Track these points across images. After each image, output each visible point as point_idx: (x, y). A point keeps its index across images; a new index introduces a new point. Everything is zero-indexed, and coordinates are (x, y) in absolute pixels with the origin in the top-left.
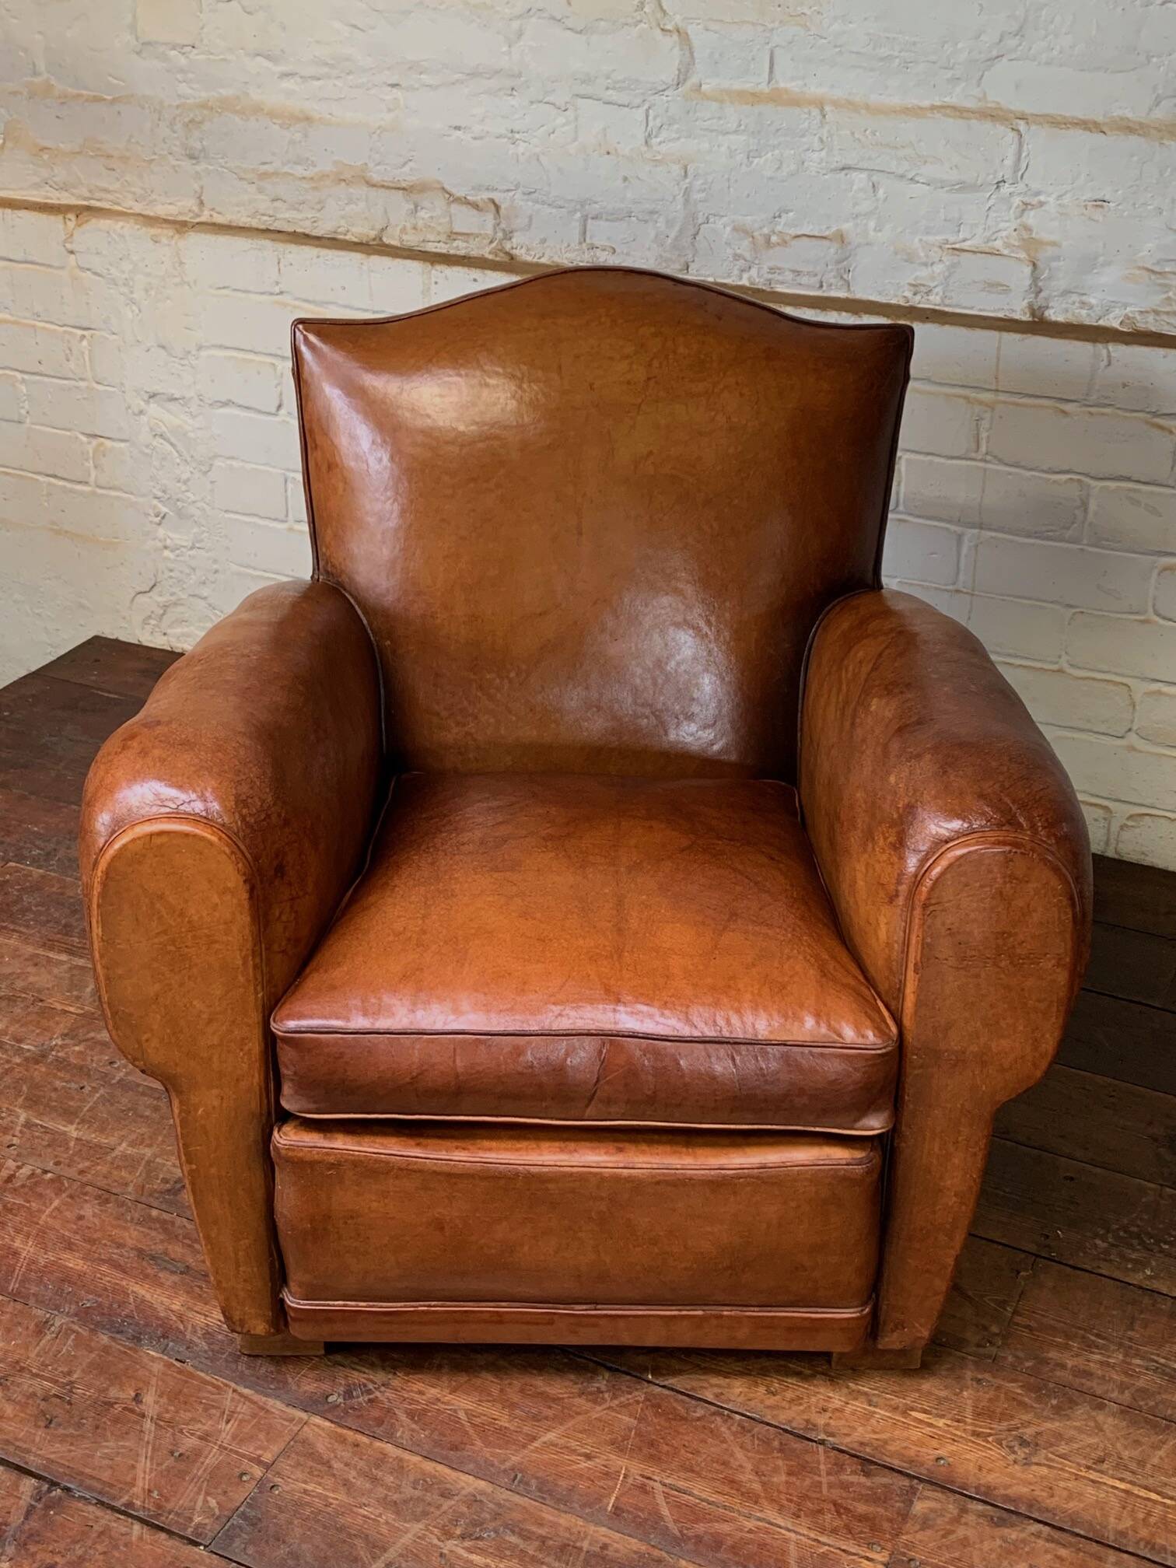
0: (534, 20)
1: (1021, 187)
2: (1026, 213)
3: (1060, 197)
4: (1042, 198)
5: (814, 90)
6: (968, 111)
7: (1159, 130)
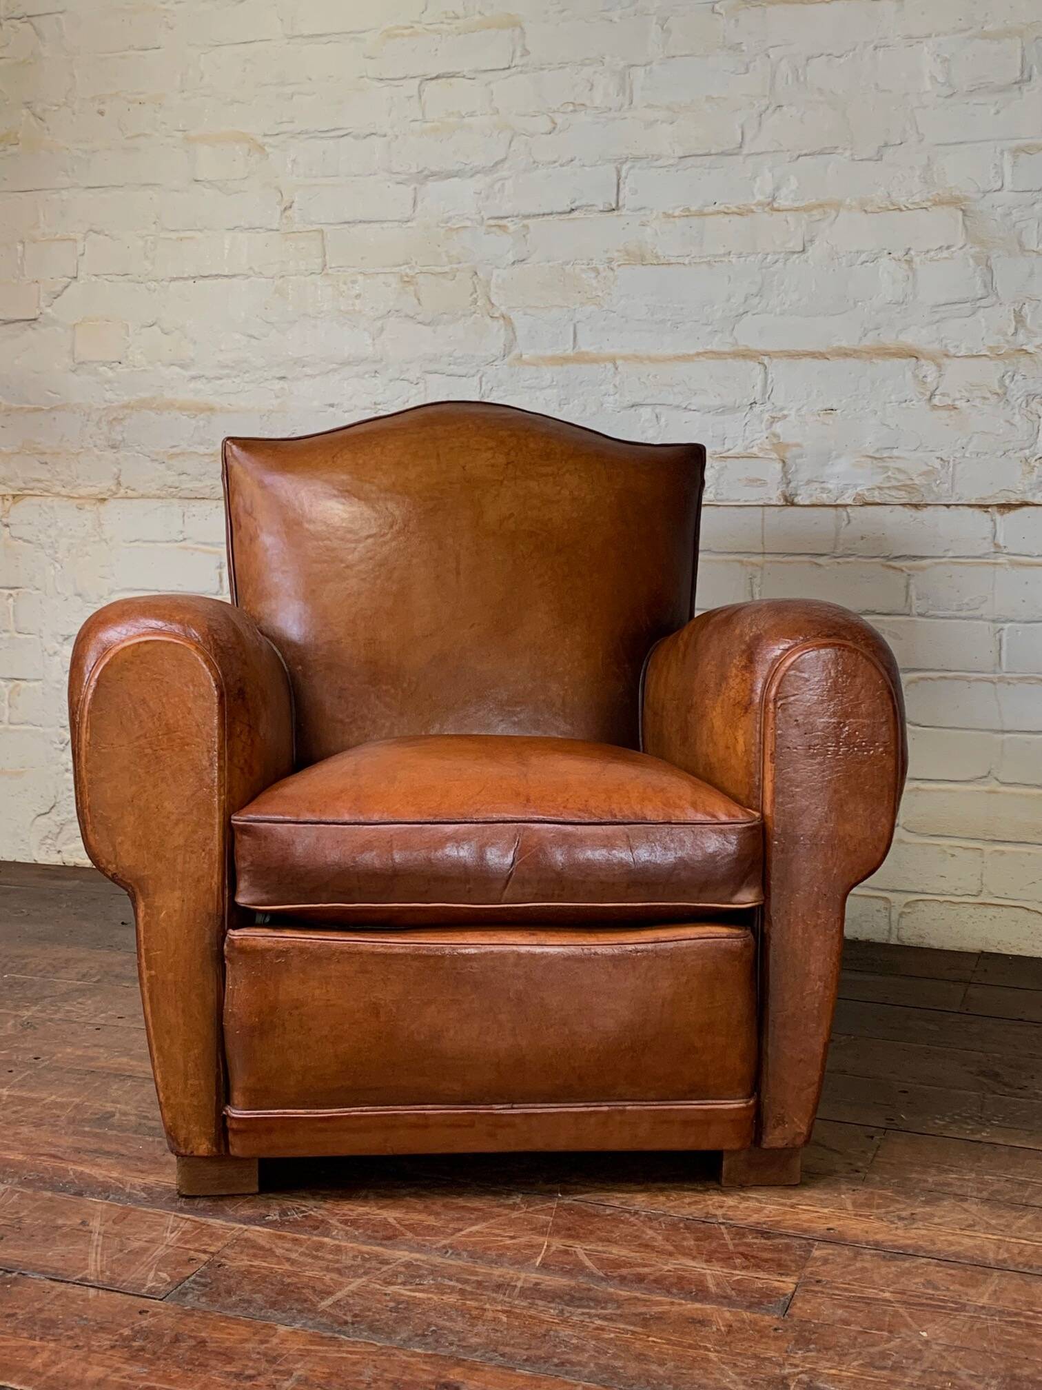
0: (392, 319)
1: (769, 406)
2: (774, 425)
3: (799, 410)
4: (785, 412)
5: (608, 350)
6: (724, 353)
7: (868, 353)
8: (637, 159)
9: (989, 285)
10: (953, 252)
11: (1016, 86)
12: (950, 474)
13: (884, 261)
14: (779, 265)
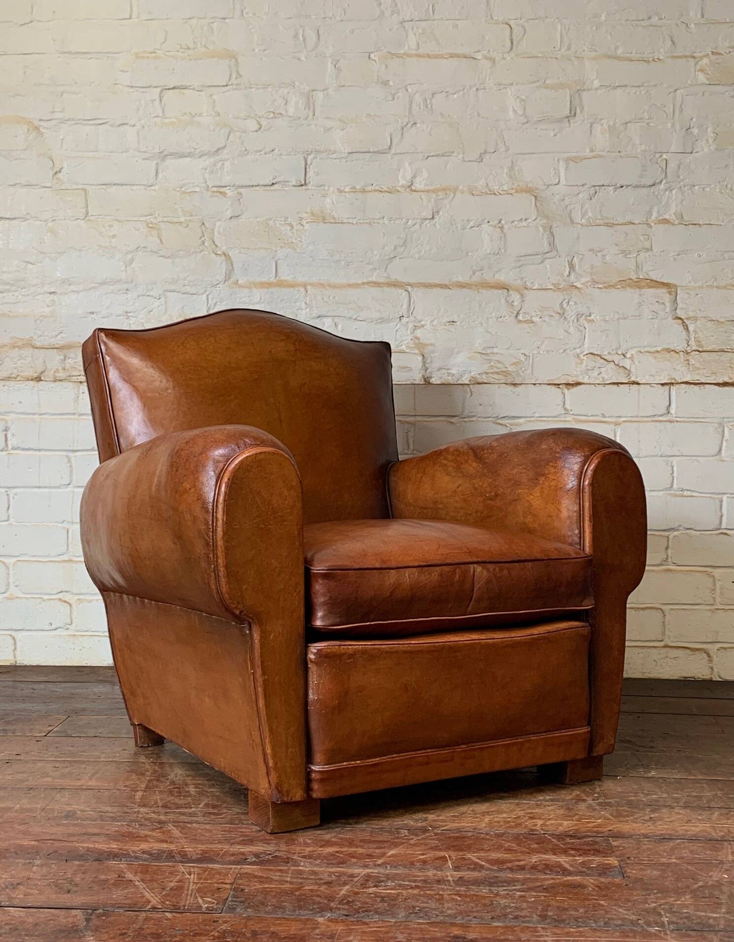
0: (140, 253)
1: (412, 318)
2: (416, 331)
3: (432, 322)
4: (423, 323)
5: (300, 279)
6: (381, 283)
7: (476, 286)
8: (318, 152)
9: (552, 244)
10: (529, 223)
11: (567, 120)
12: (531, 364)
13: (485, 226)
14: (417, 226)
